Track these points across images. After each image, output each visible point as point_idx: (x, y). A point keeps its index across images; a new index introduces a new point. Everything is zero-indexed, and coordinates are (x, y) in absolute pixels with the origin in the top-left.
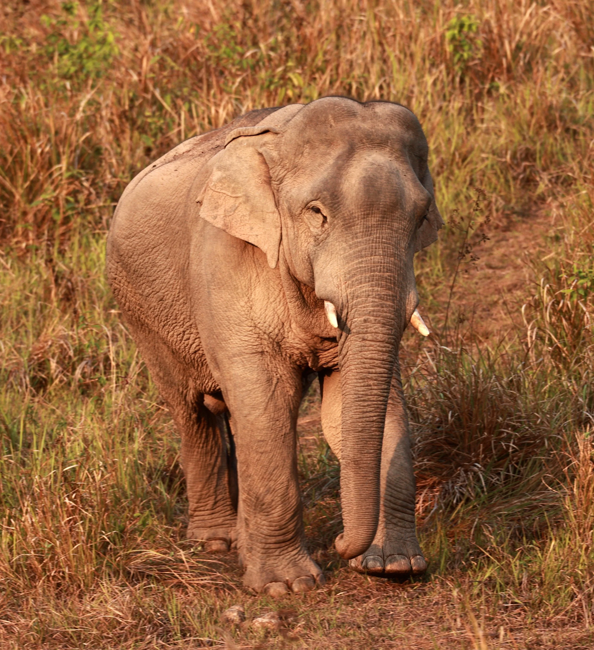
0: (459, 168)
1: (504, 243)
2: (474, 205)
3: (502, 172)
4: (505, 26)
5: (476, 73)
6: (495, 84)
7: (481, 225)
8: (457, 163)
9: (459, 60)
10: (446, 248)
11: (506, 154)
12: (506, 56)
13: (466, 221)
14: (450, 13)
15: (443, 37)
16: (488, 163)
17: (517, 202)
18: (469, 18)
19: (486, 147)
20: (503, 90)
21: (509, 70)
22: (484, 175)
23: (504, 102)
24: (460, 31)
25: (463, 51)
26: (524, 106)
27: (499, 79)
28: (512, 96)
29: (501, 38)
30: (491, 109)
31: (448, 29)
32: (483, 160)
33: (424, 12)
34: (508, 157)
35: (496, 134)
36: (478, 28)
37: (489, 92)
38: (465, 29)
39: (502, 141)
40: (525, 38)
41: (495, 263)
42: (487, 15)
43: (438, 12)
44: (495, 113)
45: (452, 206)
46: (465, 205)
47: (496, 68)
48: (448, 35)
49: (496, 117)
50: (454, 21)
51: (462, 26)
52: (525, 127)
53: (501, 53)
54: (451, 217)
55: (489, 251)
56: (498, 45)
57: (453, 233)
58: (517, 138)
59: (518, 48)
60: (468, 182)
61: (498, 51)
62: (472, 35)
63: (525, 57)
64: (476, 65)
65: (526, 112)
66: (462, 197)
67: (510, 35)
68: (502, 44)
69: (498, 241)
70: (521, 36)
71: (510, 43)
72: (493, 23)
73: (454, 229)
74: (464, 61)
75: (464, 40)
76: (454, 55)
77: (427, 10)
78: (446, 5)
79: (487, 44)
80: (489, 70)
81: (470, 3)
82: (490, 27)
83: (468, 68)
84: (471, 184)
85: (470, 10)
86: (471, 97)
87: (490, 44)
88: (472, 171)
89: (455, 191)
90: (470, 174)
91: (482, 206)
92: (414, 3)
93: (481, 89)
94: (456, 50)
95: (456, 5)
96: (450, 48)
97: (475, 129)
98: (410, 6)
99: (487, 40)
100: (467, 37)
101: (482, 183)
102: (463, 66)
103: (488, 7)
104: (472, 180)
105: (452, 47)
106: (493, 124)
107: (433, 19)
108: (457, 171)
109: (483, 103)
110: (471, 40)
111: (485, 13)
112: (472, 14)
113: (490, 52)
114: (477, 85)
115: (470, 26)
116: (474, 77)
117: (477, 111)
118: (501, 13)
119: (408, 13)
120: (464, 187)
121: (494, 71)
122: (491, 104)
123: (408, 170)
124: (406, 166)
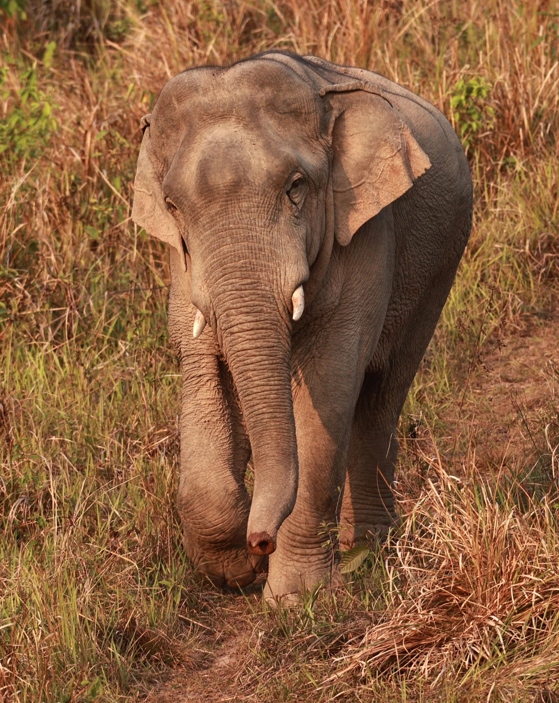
0: (468, 262)
1: (523, 350)
2: (487, 305)
3: (519, 266)
4: (521, 90)
5: (487, 147)
6: (510, 160)
7: (496, 329)
9: (467, 131)
10: (453, 358)
11: (525, 243)
12: (523, 126)
13: (477, 325)
14: (455, 75)
15: (446, 104)
16: (503, 254)
17: (538, 301)
18: (478, 81)
19: (500, 236)
20: (519, 167)
21: (527, 143)
22: (498, 270)
23: (522, 182)
24: (467, 97)
25: (472, 120)
26: (546, 186)
27: (515, 154)
28: (531, 174)
29: (517, 104)
30: (505, 190)
31: (453, 95)
32: (497, 251)
33: (424, 75)
34: (527, 247)
35: (512, 220)
36: (488, 92)
37: (503, 170)
38: (474, 94)
39: (519, 228)
40: (545, 103)
41: (512, 375)
42: (499, 78)
43: (441, 73)
44: (511, 195)
45: (460, 308)
46: (476, 306)
47: (511, 141)
48: (453, 101)
49: (511, 200)
50: (460, 84)
51: (469, 90)
52: (547, 211)
53: (517, 122)
54: (459, 320)
55: (506, 361)
57: (462, 340)
58: (538, 224)
59: (538, 116)
60: (479, 279)
61: (513, 121)
62: (481, 101)
63: (546, 127)
64: (487, 136)
65: (547, 193)
67: (527, 101)
68: (519, 112)
69: (516, 349)
70: (541, 102)
71: (528, 110)
72: (507, 87)
73: (463, 335)
74: (472, 132)
75: (472, 108)
76: (460, 126)
77: (427, 72)
78: (450, 66)
79: (500, 112)
80: (502, 143)
81: (479, 63)
82: (502, 91)
83: (477, 141)
84: (482, 280)
85: (479, 71)
86: (481, 175)
87: (503, 111)
88: (483, 264)
89: (464, 289)
90: (480, 269)
91: (496, 306)
92: (411, 64)
93: (492, 166)
94: (462, 119)
95: (461, 65)
96: (455, 118)
97: (487, 214)
98: (406, 68)
99: (500, 107)
100: (475, 103)
101: (495, 278)
102: (470, 138)
103: (500, 67)
104: (483, 275)
105: (457, 116)
106: (508, 208)
107: (434, 83)
108: (465, 265)
109: (495, 183)
110: (481, 107)
111: (497, 74)
112: (481, 76)
113: (503, 122)
114: (487, 161)
115: (479, 91)
116: (484, 151)
117: (489, 192)
118: (516, 74)
119: (404, 76)
120: (474, 284)
121: (509, 144)
122: (505, 184)
123: (259, 136)
124: (257, 132)
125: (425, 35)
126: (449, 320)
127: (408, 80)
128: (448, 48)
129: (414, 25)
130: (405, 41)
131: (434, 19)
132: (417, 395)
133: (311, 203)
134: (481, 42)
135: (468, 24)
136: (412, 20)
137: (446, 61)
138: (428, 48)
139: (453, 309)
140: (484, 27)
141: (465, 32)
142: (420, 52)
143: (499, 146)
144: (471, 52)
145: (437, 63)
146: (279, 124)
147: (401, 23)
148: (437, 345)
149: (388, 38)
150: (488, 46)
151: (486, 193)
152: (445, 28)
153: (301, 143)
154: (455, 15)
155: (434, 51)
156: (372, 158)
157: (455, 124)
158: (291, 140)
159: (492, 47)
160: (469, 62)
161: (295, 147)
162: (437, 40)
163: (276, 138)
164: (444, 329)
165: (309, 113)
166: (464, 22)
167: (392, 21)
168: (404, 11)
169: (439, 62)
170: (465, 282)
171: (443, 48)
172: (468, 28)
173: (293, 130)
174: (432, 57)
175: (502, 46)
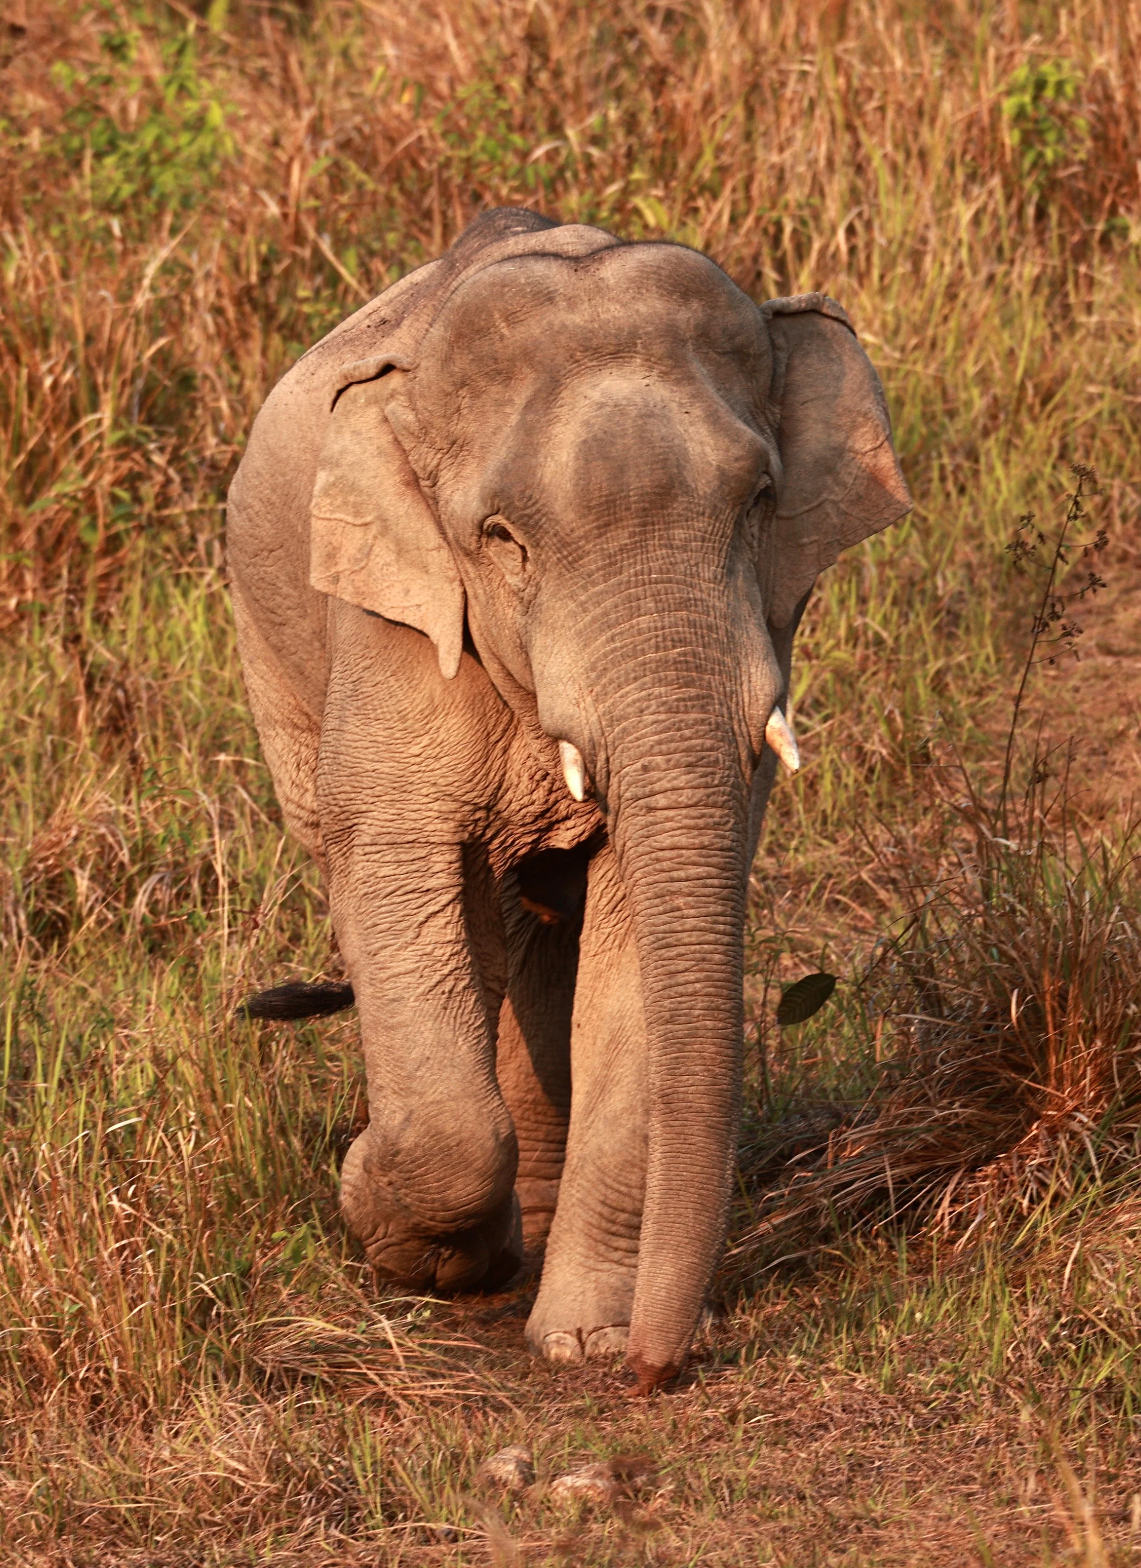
0: (1034, 419)
2: (1069, 505)
3: (1135, 429)
5: (1074, 196)
6: (1118, 222)
7: (1087, 552)
8: (1031, 409)
9: (1034, 165)
10: (1003, 607)
13: (1051, 544)
14: (1011, 55)
15: (995, 111)
16: (1102, 406)
18: (1057, 66)
19: (1098, 371)
20: (1136, 234)
22: (1092, 436)
24: (1036, 99)
25: (1045, 144)
27: (1128, 210)
29: (1131, 112)
30: (1108, 280)
31: (1008, 93)
32: (1090, 400)
33: (952, 54)
35: (1120, 338)
36: (1077, 89)
37: (1105, 241)
38: (1048, 93)
39: (1136, 354)
41: (1119, 641)
42: (1099, 61)
43: (983, 52)
44: (1118, 290)
45: (1018, 508)
46: (1049, 506)
47: (1119, 185)
48: (1008, 106)
49: (1120, 300)
50: (1021, 73)
51: (1040, 85)
53: (1133, 147)
54: (1016, 535)
55: (1106, 614)
56: (1126, 127)
57: (1020, 572)
60: (1055, 453)
61: (1125, 145)
62: (1063, 106)
64: (1074, 175)
68: (1136, 128)
69: (1126, 591)
72: (1113, 79)
73: (1022, 563)
74: (1046, 167)
75: (1046, 119)
76: (1023, 155)
77: (958, 47)
78: (1002, 37)
79: (1100, 127)
80: (1104, 189)
81: (1059, 31)
82: (1105, 87)
83: (1054, 184)
84: (1062, 456)
85: (1060, 47)
86: (1062, 252)
87: (1107, 127)
88: (1065, 425)
89: (1026, 474)
90: (1059, 434)
91: (1088, 507)
92: (927, 32)
93: (1084, 233)
94: (1027, 141)
95: (1026, 36)
96: (1012, 138)
97: (1072, 328)
98: (917, 40)
99: (1100, 119)
100: (1052, 110)
101: (1088, 453)
102: (1042, 179)
103: (1101, 41)
104: (1064, 447)
105: (1017, 134)
106: (1114, 315)
107: (971, 69)
108: (1029, 427)
109: (1090, 266)
110: (1062, 117)
111: (1094, 54)
112: (1063, 57)
113: (1107, 147)
114: (1075, 224)
115: (1060, 84)
116: (1068, 204)
117: (1077, 285)
118: (1132, 54)
119: (912, 55)
120: (1045, 464)
121: (1116, 191)
122: (1109, 268)
123: (693, 396)
124: (689, 389)
126: (995, 533)
127: (921, 63)
132: (932, 680)
137: (995, 28)
139: (1003, 511)
142: (946, 10)
143: (1097, 195)
144: (1043, 11)
145: (977, 31)
146: (717, 375)
151: (1070, 286)
156: (841, 451)
157: (1013, 150)
160: (1041, 29)
163: (723, 403)
164: (987, 551)
165: (759, 356)
169: (981, 29)
173: (737, 390)
174: (968, 18)
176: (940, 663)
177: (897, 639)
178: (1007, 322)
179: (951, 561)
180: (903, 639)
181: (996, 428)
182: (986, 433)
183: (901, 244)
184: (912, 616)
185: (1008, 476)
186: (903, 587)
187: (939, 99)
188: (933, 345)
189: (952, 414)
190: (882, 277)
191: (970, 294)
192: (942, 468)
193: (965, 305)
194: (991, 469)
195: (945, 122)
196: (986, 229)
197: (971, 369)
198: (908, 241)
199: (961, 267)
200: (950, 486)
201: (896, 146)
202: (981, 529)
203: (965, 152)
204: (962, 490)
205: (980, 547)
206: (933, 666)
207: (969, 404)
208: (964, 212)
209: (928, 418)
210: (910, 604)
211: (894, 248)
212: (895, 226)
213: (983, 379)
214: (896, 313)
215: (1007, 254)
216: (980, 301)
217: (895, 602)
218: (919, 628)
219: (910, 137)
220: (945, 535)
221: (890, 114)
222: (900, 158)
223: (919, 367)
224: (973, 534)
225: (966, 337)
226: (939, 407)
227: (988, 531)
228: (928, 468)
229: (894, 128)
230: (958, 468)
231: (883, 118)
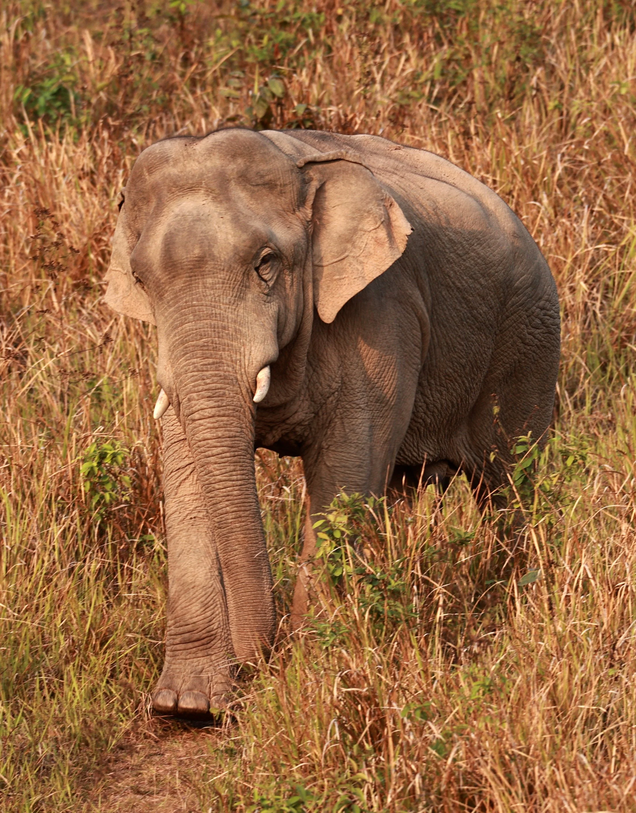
0: (96, 654)
1: (157, 758)
2: (116, 705)
3: (156, 661)
5: (122, 522)
6: (147, 537)
7: (127, 733)
8: (94, 647)
9: (98, 503)
10: (77, 765)
13: (106, 728)
14: (86, 437)
15: (76, 471)
16: (137, 645)
18: (113, 445)
19: (134, 626)
20: (158, 545)
22: (130, 665)
23: (160, 563)
24: (100, 464)
25: (105, 491)
27: (153, 530)
29: (157, 473)
30: (141, 572)
31: (84, 461)
32: (130, 642)
33: (50, 437)
35: (148, 606)
36: (124, 458)
37: (139, 548)
38: (108, 461)
39: (157, 617)
41: (145, 787)
42: (137, 442)
43: (70, 435)
44: (147, 578)
45: (86, 707)
46: (104, 706)
47: (149, 516)
48: (84, 468)
49: (148, 583)
50: (92, 449)
51: (103, 456)
53: (157, 493)
54: (85, 721)
55: (137, 770)
56: (152, 482)
57: (87, 744)
60: (108, 674)
61: (152, 492)
62: (116, 468)
64: (122, 509)
66: (100, 693)
69: (149, 756)
72: (146, 453)
73: (88, 738)
74: (105, 504)
75: (105, 476)
76: (91, 497)
77: (54, 433)
78: (80, 427)
79: (137, 481)
80: (139, 517)
81: (114, 424)
82: (141, 458)
83: (109, 514)
84: (112, 676)
85: (114, 433)
86: (114, 555)
87: (142, 482)
88: (114, 657)
89: (91, 686)
90: (111, 662)
91: (128, 706)
92: (36, 424)
93: (127, 543)
94: (93, 490)
95: (94, 427)
96: (84, 487)
97: (119, 600)
98: (30, 428)
99: (137, 476)
100: (109, 471)
101: (127, 675)
102: (103, 511)
103: (139, 430)
104: (113, 670)
105: (88, 484)
106: (144, 593)
107: (62, 446)
108: (93, 658)
109: (130, 564)
110: (114, 475)
111: (135, 438)
112: (116, 439)
113: (141, 492)
114: (122, 538)
115: (114, 456)
116: (117, 526)
117: (122, 574)
118: (157, 438)
119: (27, 437)
120: (102, 681)
121: (146, 519)
122: (141, 565)
123: (227, 209)
124: (226, 205)
125: (53, 390)
126: (72, 721)
127: (32, 442)
128: (79, 406)
129: (41, 379)
130: (29, 398)
131: (63, 372)
132: (34, 807)
133: (284, 280)
134: (117, 400)
135: (104, 379)
136: (39, 372)
137: (76, 422)
138: (56, 407)
139: (77, 708)
140: (121, 383)
141: (98, 389)
142: (47, 411)
143: (135, 522)
144: (105, 412)
145: (66, 424)
146: (251, 196)
147: (25, 376)
148: (58, 749)
149: (10, 394)
150: (125, 405)
151: (119, 575)
152: (76, 383)
153: (275, 217)
154: (88, 370)
155: (63, 410)
156: (355, 231)
157: (86, 494)
158: (263, 213)
159: (130, 406)
160: (103, 423)
161: (268, 221)
162: (66, 398)
163: (246, 212)
164: (67, 731)
165: (285, 185)
166: (99, 377)
167: (15, 373)
168: (29, 363)
169: (68, 422)
170: (92, 678)
171: (73, 407)
172: (102, 384)
173: (266, 204)
174: (60, 416)
175: (141, 406)
176: (38, 797)
177: (13, 783)
178: (81, 596)
179: (46, 737)
180: (17, 783)
181: (74, 659)
182: (67, 662)
183: (19, 549)
184: (22, 769)
185: (79, 686)
186: (17, 752)
187: (43, 463)
188: (37, 609)
189: (47, 650)
190: (7, 569)
191: (59, 579)
192: (41, 681)
193: (56, 586)
194: (70, 682)
195: (46, 477)
196: (69, 541)
197: (59, 624)
198: (23, 547)
199: (54, 563)
200: (46, 692)
201: (17, 491)
202: (63, 718)
203: (57, 495)
204: (53, 695)
205: (63, 729)
206: (34, 799)
207: (57, 644)
208: (56, 530)
209: (34, 652)
210: (21, 763)
211: (15, 552)
212: (16, 538)
213: (66, 629)
214: (15, 590)
215: (82, 556)
216: (65, 583)
217: (12, 761)
218: (26, 776)
219: (25, 486)
220: (43, 722)
221: (14, 472)
222: (19, 498)
223: (28, 622)
224: (59, 721)
225: (56, 605)
226: (40, 646)
227: (68, 720)
228: (33, 682)
229: (16, 480)
230: (50, 682)
231: (10, 474)
